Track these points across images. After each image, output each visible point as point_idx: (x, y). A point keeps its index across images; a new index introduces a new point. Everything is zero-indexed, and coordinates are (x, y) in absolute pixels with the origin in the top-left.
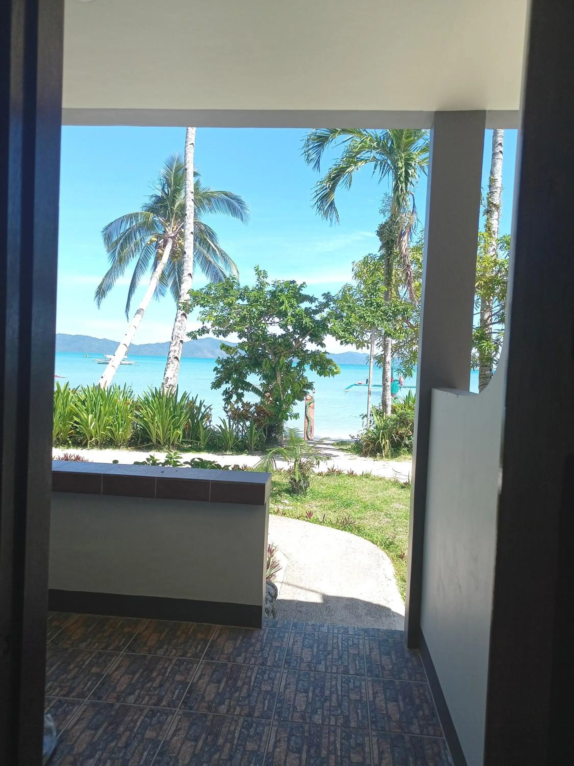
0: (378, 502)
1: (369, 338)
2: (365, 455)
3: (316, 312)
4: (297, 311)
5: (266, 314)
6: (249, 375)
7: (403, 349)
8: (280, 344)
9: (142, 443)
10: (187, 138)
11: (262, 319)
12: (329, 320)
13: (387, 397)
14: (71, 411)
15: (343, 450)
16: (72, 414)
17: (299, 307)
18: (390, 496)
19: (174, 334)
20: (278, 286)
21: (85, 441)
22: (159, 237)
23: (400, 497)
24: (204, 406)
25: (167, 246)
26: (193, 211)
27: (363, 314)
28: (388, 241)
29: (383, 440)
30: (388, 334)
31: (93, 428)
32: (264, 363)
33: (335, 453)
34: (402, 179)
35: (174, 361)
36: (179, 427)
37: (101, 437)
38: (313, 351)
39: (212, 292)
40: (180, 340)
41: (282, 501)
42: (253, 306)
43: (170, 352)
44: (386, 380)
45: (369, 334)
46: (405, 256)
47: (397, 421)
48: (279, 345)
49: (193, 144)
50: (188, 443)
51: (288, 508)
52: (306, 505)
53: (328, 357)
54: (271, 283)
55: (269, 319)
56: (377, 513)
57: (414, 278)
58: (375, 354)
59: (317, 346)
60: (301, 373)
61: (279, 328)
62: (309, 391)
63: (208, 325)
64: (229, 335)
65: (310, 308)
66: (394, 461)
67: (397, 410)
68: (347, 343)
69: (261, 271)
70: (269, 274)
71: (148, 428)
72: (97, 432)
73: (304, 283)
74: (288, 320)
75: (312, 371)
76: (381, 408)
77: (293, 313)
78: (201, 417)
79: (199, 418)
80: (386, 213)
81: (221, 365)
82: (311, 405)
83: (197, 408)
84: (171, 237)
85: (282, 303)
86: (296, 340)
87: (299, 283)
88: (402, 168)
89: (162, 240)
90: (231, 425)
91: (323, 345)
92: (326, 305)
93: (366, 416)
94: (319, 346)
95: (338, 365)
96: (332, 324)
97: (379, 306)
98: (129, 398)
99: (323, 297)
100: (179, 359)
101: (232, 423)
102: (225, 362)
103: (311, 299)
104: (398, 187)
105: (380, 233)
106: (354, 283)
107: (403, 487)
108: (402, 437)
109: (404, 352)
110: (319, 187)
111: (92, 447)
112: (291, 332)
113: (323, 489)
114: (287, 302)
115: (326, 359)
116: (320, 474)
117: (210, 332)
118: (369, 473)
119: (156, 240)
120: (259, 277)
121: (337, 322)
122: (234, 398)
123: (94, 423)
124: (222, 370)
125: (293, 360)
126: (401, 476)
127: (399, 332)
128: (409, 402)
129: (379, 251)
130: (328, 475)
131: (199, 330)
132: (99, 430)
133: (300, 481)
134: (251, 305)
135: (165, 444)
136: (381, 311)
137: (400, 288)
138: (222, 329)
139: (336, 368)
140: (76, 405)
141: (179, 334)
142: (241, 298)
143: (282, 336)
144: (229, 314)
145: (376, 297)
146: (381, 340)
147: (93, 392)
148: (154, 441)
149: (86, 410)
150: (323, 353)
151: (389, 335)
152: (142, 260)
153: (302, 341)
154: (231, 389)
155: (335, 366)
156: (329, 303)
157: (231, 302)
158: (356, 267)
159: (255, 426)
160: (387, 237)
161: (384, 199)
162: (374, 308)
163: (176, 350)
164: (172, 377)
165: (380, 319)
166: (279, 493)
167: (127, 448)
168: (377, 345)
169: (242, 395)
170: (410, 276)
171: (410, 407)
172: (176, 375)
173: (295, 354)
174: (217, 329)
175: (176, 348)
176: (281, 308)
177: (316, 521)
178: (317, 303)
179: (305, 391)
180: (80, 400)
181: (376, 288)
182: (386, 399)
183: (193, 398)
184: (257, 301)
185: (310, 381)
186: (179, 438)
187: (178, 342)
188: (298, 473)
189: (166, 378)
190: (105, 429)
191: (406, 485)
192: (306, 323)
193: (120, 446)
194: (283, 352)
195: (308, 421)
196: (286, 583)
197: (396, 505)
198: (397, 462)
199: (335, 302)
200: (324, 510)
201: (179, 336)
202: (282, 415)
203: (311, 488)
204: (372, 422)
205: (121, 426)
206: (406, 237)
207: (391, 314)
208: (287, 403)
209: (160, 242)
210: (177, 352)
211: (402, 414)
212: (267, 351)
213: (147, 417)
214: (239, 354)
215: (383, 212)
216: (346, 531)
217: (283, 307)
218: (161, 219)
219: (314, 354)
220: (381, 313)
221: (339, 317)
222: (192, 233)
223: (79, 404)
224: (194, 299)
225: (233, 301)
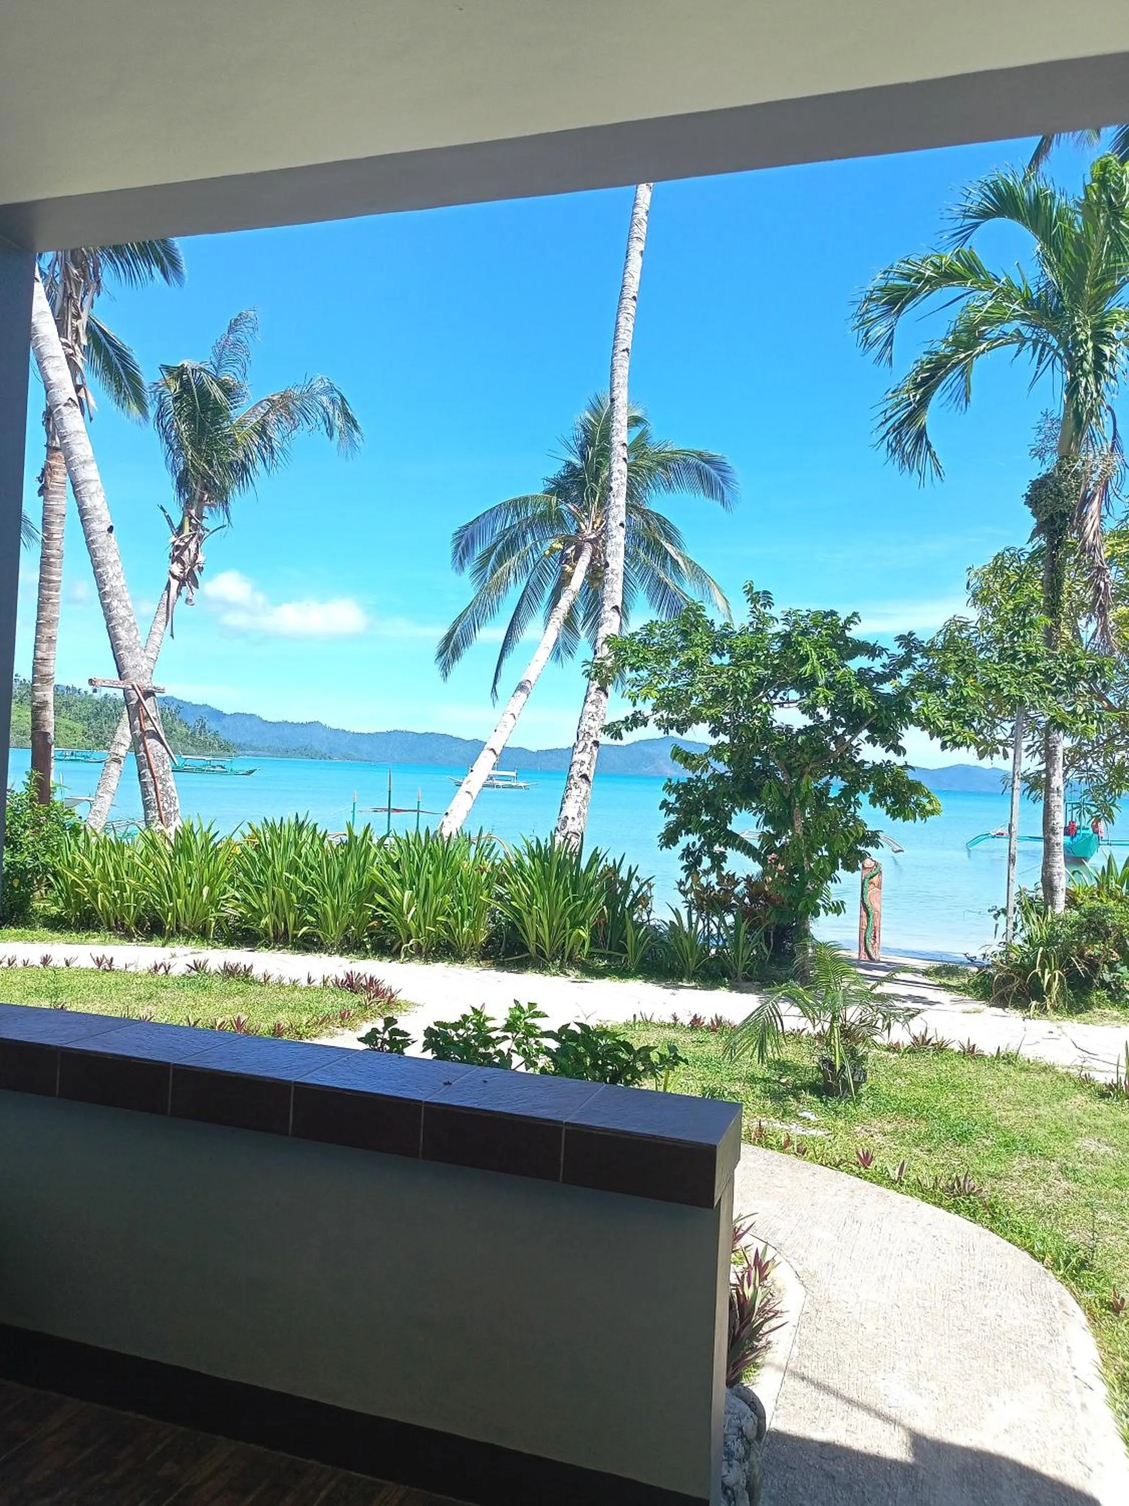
0: (1039, 1133)
1: (1008, 733)
2: (1002, 1002)
3: (882, 678)
4: (839, 674)
5: (771, 683)
6: (736, 814)
7: (1090, 761)
8: (800, 748)
9: (508, 953)
10: (616, 338)
11: (761, 694)
12: (912, 693)
13: (1055, 870)
14: (373, 883)
15: (947, 988)
16: (374, 888)
17: (844, 666)
18: (1071, 1119)
19: (582, 728)
20: (796, 622)
21: (398, 944)
22: (567, 542)
23: (1099, 1122)
24: (638, 879)
25: (581, 559)
26: (625, 480)
27: (996, 678)
28: (1051, 517)
29: (1047, 970)
30: (1058, 724)
31: (412, 918)
32: (765, 790)
33: (931, 995)
34: (1086, 366)
35: (580, 784)
36: (583, 923)
37: (428, 936)
38: (878, 762)
39: (655, 640)
40: (592, 740)
41: (800, 1114)
42: (740, 667)
43: (572, 765)
44: (1053, 831)
45: (1008, 726)
46: (1093, 548)
47: (1082, 925)
48: (797, 750)
49: (627, 350)
50: (602, 956)
51: (813, 1132)
52: (858, 1129)
53: (911, 776)
54: (781, 616)
55: (776, 693)
56: (1039, 1163)
57: (1117, 597)
58: (1022, 771)
59: (887, 751)
60: (852, 810)
61: (799, 712)
62: (870, 850)
63: (646, 708)
64: (689, 730)
65: (870, 669)
66: (1075, 1021)
67: (1080, 901)
68: (957, 745)
69: (758, 593)
70: (775, 598)
71: (521, 920)
72: (419, 925)
73: (855, 614)
74: (818, 695)
75: (875, 806)
76: (1041, 893)
77: (831, 680)
78: (631, 903)
79: (628, 903)
80: (1047, 456)
81: (675, 795)
82: (875, 879)
83: (621, 882)
84: (590, 541)
85: (805, 659)
86: (837, 739)
87: (843, 616)
88: (1086, 342)
89: (573, 547)
90: (694, 921)
91: (900, 751)
92: (906, 662)
93: (1005, 911)
94: (891, 751)
95: (937, 792)
96: (920, 703)
97: (1032, 659)
98: (487, 857)
99: (898, 643)
100: (591, 778)
101: (694, 918)
102: (682, 789)
103: (872, 651)
104: (1078, 384)
105: (1032, 500)
106: (972, 614)
107: (1103, 1095)
108: (1093, 965)
109: (1094, 767)
110: (891, 403)
111: (410, 958)
112: (827, 722)
113: (900, 1088)
114: (815, 656)
115: (908, 781)
116: (893, 1048)
117: (651, 723)
118: (1015, 1052)
119: (561, 547)
120: (755, 607)
121: (931, 698)
122: (706, 863)
123: (413, 909)
124: (677, 805)
125: (832, 781)
126: (1095, 1064)
127: (1084, 718)
128: (1108, 883)
129: (1031, 540)
130: (911, 1051)
131: (627, 718)
132: (425, 924)
133: (843, 1067)
134: (737, 666)
135: (554, 957)
136: (1040, 672)
137: (1082, 622)
138: (675, 716)
139: (930, 802)
140: (382, 872)
141: (590, 728)
142: (714, 650)
143: (806, 730)
144: (688, 685)
145: (1024, 641)
146: (1036, 739)
147: (414, 845)
148: (532, 949)
149: (400, 881)
150: (901, 767)
151: (1060, 727)
152: (533, 587)
153: (851, 740)
154: (698, 845)
155: (929, 797)
156: (913, 656)
157: (693, 658)
158: (975, 580)
159: (744, 926)
160: (1049, 508)
161: (1042, 424)
162: (1021, 665)
163: (585, 760)
164: (576, 817)
165: (1037, 689)
166: (795, 1091)
167: (478, 961)
168: (1027, 750)
169: (723, 857)
170: (1106, 594)
171: (1111, 895)
172: (584, 811)
173: (836, 770)
174: (665, 717)
175: (585, 757)
176: (802, 670)
177: (882, 1179)
178: (885, 659)
179: (860, 852)
180: (389, 861)
181: (1024, 620)
182: (1052, 875)
183: (614, 861)
184: (750, 656)
185: (871, 828)
186: (583, 945)
187: (590, 744)
188: (839, 1049)
189: (562, 817)
190: (435, 923)
191: (1113, 1090)
192: (860, 701)
193: (466, 956)
194: (808, 764)
195: (868, 915)
196: (794, 1374)
197: (1089, 1144)
198: (1082, 1026)
199: (926, 653)
200: (901, 1144)
201: (591, 732)
202: (806, 904)
203: (871, 1083)
204: (1020, 927)
205: (466, 915)
206: (1095, 505)
207: (1062, 678)
208: (818, 879)
209: (569, 551)
210: (586, 766)
211: (1092, 912)
212: (772, 764)
213: (517, 899)
214: (710, 771)
215: (1039, 453)
216: (958, 1212)
217: (807, 669)
218: (572, 507)
219: (879, 770)
220: (1039, 676)
221: (937, 686)
222: (622, 525)
223: (388, 869)
224: (616, 655)
225: (697, 657)
